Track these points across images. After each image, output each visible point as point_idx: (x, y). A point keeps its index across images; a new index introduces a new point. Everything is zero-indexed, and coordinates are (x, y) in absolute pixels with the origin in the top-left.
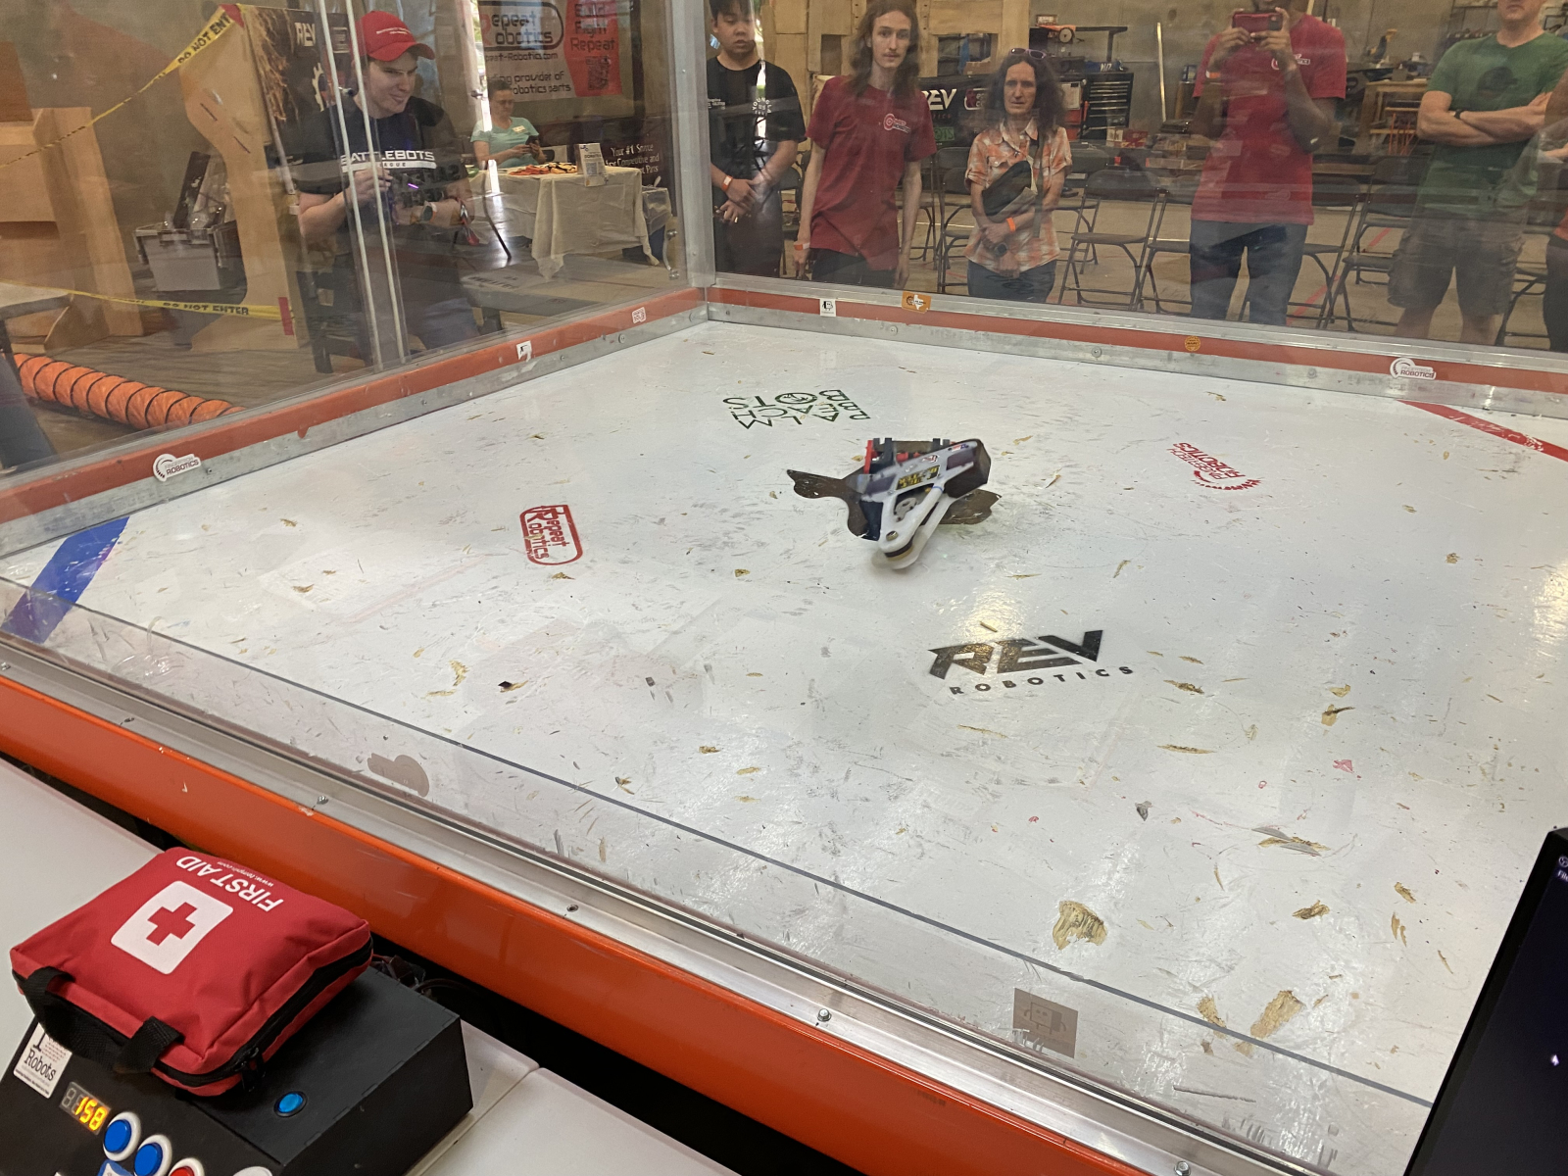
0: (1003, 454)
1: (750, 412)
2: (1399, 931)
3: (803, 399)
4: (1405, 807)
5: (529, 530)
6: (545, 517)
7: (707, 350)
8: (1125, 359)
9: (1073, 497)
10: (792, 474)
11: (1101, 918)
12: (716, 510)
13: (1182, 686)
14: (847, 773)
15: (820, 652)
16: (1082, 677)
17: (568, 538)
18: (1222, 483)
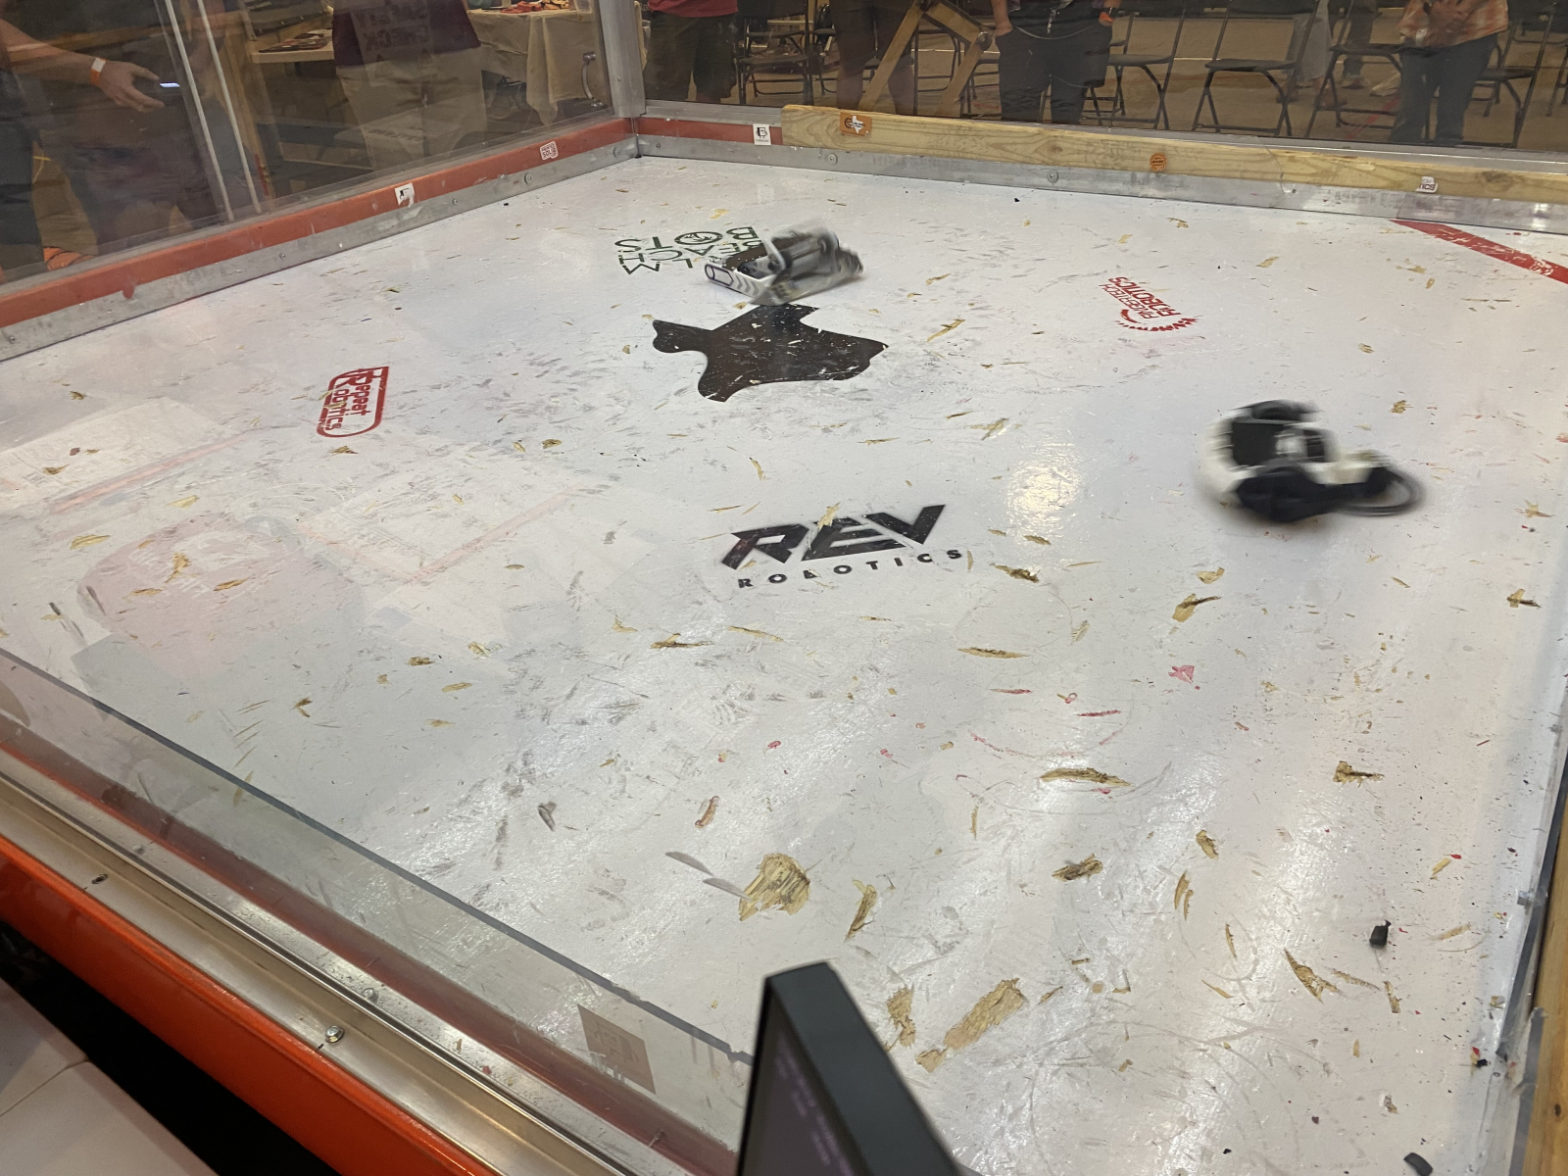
0: (909, 296)
1: (641, 257)
2: (1183, 896)
3: (706, 238)
4: (1242, 727)
5: (333, 396)
6: (357, 382)
7: (623, 187)
8: (1084, 184)
9: (969, 345)
10: (658, 325)
11: (808, 876)
13: (1017, 573)
14: (575, 688)
15: (604, 538)
16: (898, 562)
17: (372, 406)
18: (1150, 323)
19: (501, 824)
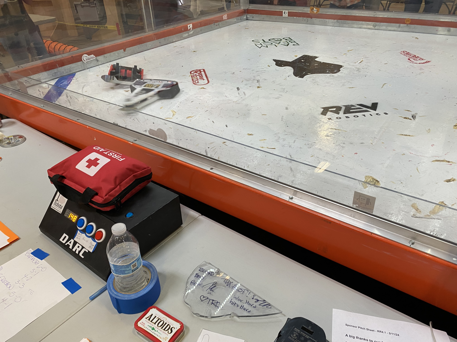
0: (343, 54)
1: (261, 44)
3: (277, 40)
5: (193, 76)
6: (198, 72)
7: (246, 27)
8: (384, 27)
9: (367, 66)
10: (275, 60)
11: (378, 180)
12: (251, 70)
13: (405, 118)
14: (294, 141)
15: (285, 109)
16: (371, 115)
17: (205, 77)
18: (418, 62)
19: (290, 168)
